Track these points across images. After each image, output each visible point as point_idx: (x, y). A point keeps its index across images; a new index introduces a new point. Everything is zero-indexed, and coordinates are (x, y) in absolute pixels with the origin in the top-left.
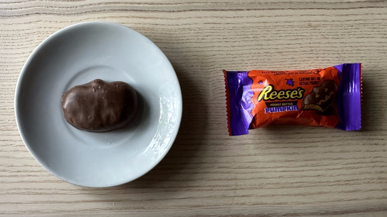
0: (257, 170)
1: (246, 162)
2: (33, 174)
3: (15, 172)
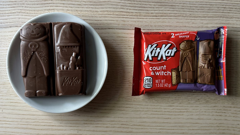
0: (145, 127)
1: (138, 122)
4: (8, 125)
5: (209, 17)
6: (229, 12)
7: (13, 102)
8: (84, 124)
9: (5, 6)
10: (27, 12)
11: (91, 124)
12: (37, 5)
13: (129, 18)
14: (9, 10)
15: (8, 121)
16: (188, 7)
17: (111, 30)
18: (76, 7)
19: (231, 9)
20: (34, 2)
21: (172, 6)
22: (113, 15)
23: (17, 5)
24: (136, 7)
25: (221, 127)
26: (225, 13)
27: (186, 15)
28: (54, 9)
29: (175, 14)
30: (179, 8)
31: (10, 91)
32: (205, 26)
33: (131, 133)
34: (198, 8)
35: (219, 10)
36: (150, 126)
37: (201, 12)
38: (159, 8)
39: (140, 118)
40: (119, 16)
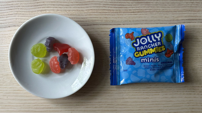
0: (127, 106)
1: (122, 102)
2: (13, 107)
3: (4, 106)
4: (13, 109)
5: (179, 11)
6: (196, 6)
7: (15, 90)
8: (76, 105)
9: (3, 9)
10: (23, 13)
11: (82, 105)
12: (31, 7)
13: (111, 15)
14: (7, 12)
15: (12, 106)
16: (161, 3)
17: (95, 26)
18: (65, 8)
19: (198, 4)
20: (28, 5)
21: (147, 3)
22: (97, 13)
23: (13, 8)
24: (116, 5)
25: (190, 103)
26: (193, 7)
27: (159, 10)
28: (46, 10)
29: (150, 9)
30: (153, 5)
31: (13, 81)
32: (176, 19)
33: (116, 111)
34: (170, 4)
35: (188, 5)
36: (132, 105)
37: (172, 7)
38: (136, 5)
39: (123, 99)
40: (102, 14)
